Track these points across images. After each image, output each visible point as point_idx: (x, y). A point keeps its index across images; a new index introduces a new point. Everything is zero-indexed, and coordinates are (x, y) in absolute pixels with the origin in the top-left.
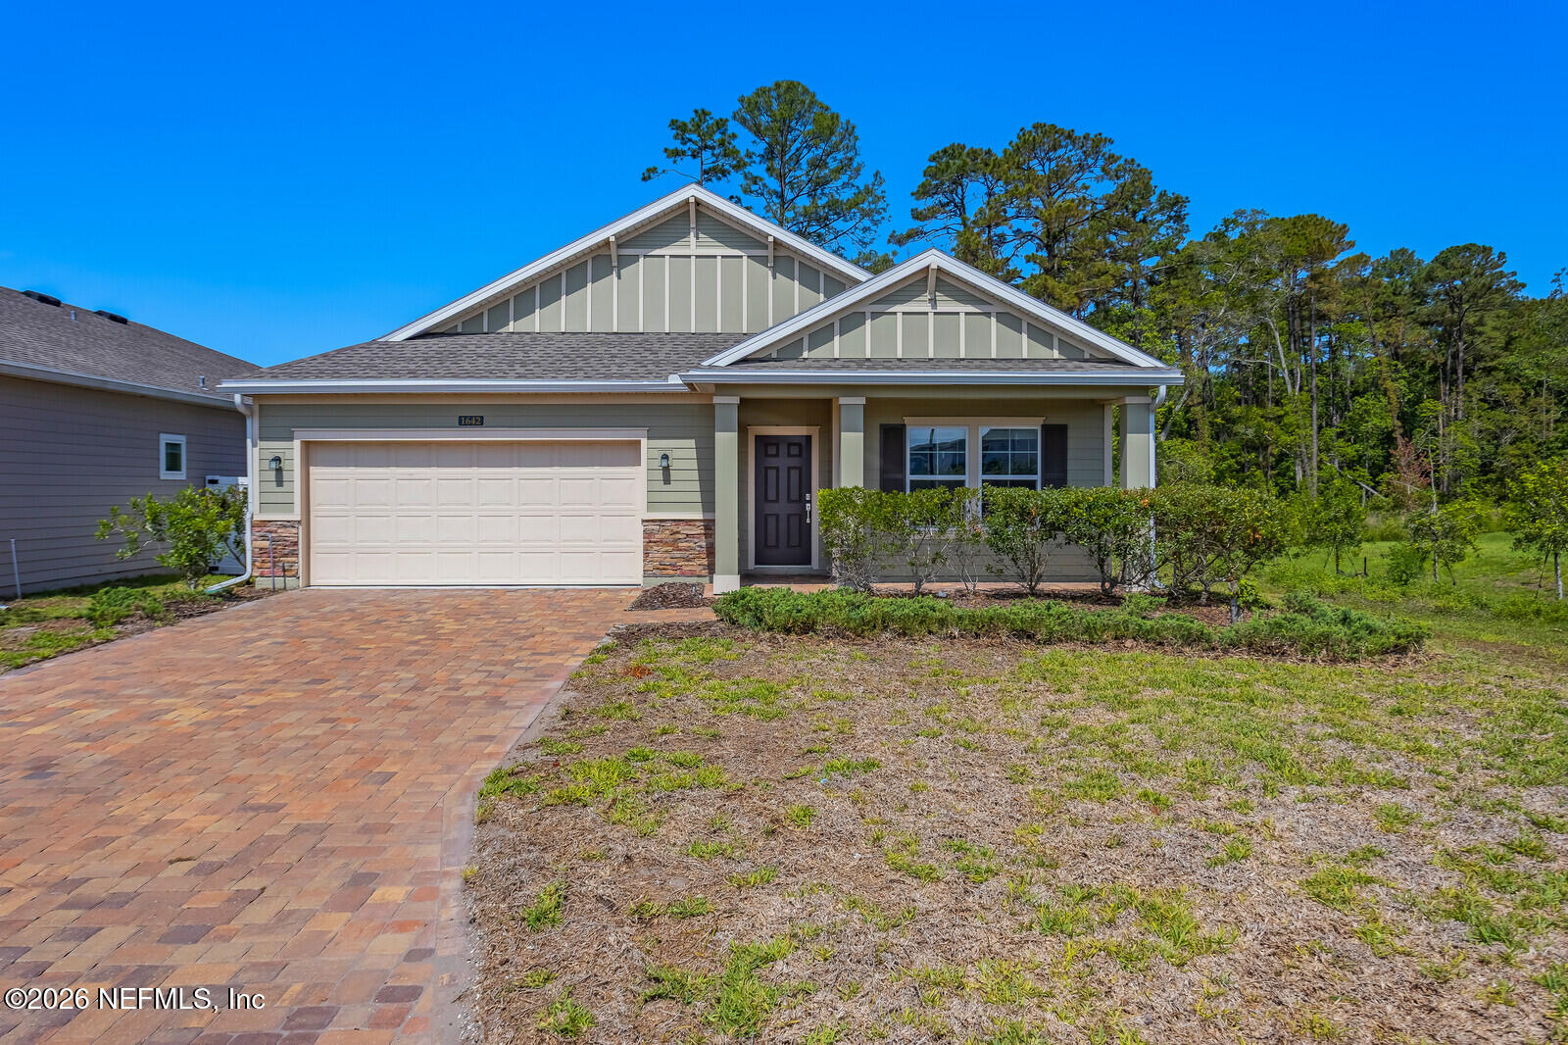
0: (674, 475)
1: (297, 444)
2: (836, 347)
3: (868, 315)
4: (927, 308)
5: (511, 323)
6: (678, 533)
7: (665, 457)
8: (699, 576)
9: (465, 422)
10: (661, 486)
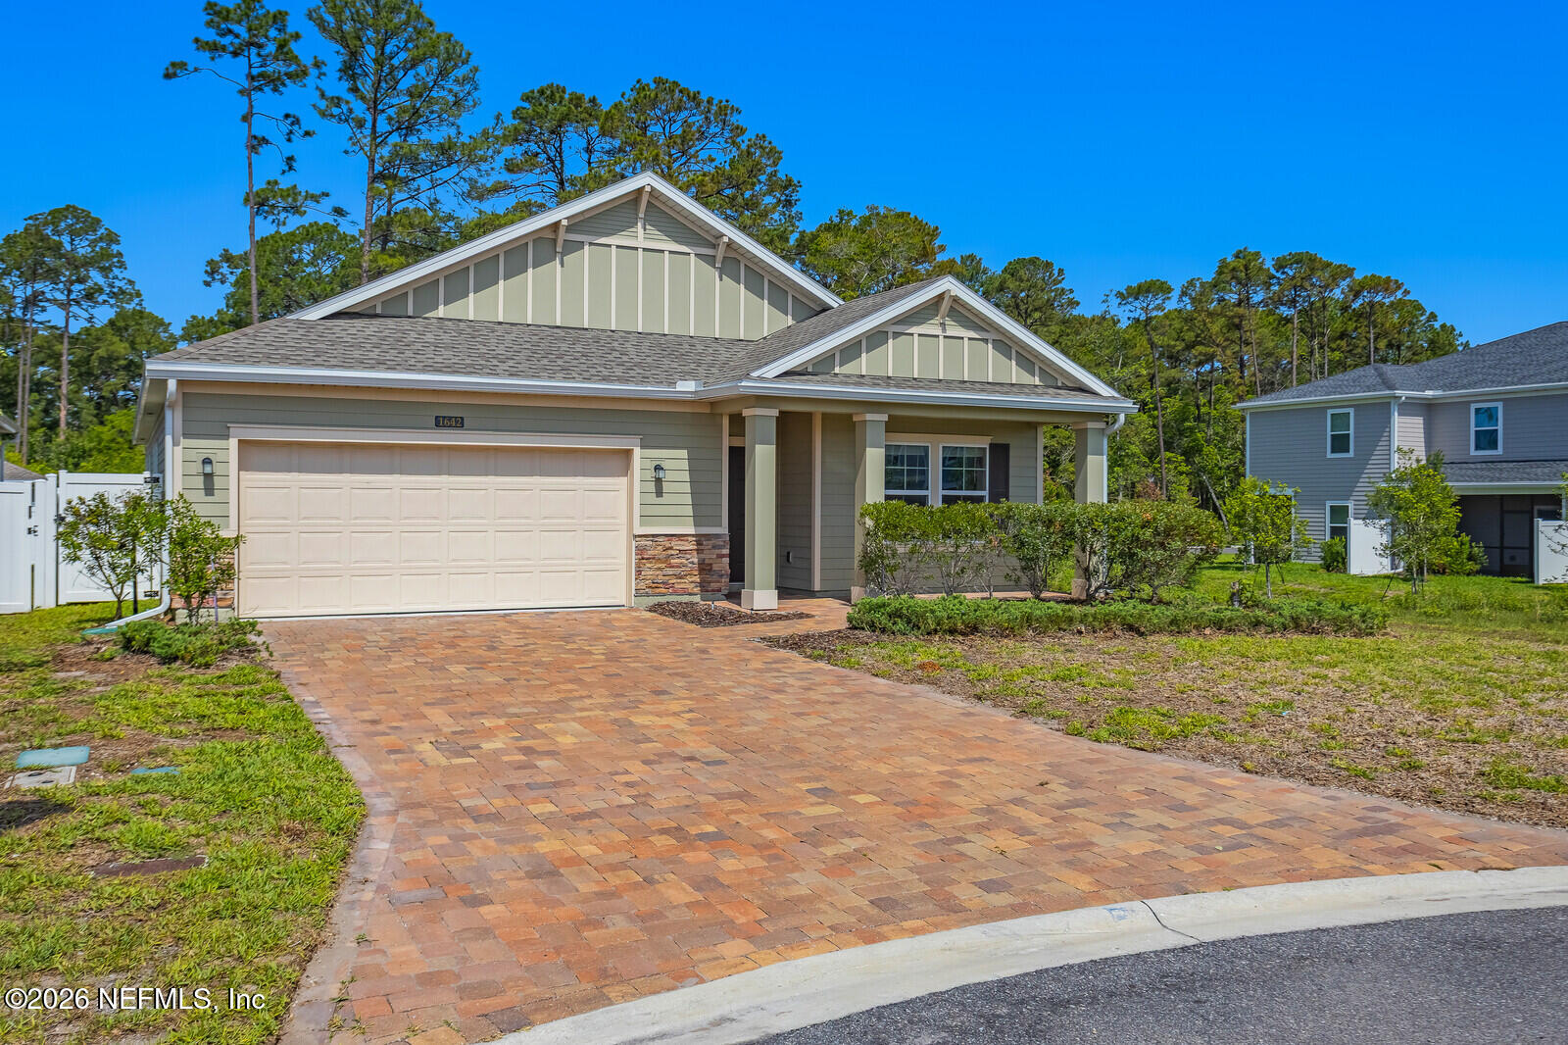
0: (666, 487)
1: (233, 443)
2: (863, 364)
3: (890, 335)
4: (938, 331)
5: (441, 307)
6: (671, 548)
7: (658, 468)
8: (690, 594)
9: (441, 423)
10: (653, 498)
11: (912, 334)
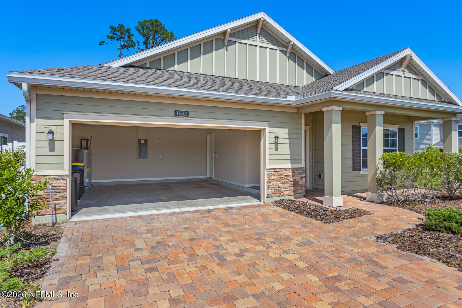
0: (279, 146)
1: (66, 123)
2: (375, 87)
3: (385, 74)
4: (402, 74)
5: (176, 66)
6: (282, 175)
7: (276, 137)
8: (290, 196)
9: (178, 114)
10: (274, 151)
11: (392, 75)
